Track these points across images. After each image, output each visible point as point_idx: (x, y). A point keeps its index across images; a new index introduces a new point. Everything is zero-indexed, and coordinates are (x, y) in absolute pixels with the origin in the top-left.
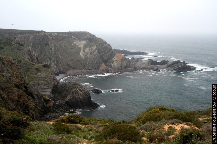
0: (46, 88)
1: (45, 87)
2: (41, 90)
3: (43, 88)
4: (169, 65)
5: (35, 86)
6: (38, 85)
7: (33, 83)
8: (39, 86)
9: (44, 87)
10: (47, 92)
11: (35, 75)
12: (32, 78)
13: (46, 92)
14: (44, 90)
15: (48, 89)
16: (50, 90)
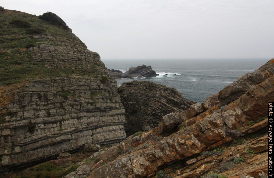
0: (105, 105)
1: (101, 104)
2: (85, 120)
3: (91, 107)
4: (133, 72)
5: (47, 100)
6: (66, 98)
7: (38, 88)
8: (70, 101)
9: (98, 105)
10: (115, 127)
11: (28, 47)
12: (17, 63)
13: (110, 128)
14: (97, 119)
15: (111, 109)
16: (120, 114)
